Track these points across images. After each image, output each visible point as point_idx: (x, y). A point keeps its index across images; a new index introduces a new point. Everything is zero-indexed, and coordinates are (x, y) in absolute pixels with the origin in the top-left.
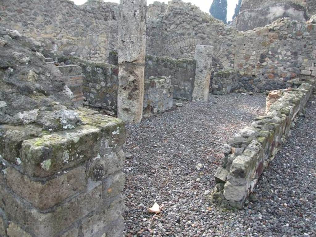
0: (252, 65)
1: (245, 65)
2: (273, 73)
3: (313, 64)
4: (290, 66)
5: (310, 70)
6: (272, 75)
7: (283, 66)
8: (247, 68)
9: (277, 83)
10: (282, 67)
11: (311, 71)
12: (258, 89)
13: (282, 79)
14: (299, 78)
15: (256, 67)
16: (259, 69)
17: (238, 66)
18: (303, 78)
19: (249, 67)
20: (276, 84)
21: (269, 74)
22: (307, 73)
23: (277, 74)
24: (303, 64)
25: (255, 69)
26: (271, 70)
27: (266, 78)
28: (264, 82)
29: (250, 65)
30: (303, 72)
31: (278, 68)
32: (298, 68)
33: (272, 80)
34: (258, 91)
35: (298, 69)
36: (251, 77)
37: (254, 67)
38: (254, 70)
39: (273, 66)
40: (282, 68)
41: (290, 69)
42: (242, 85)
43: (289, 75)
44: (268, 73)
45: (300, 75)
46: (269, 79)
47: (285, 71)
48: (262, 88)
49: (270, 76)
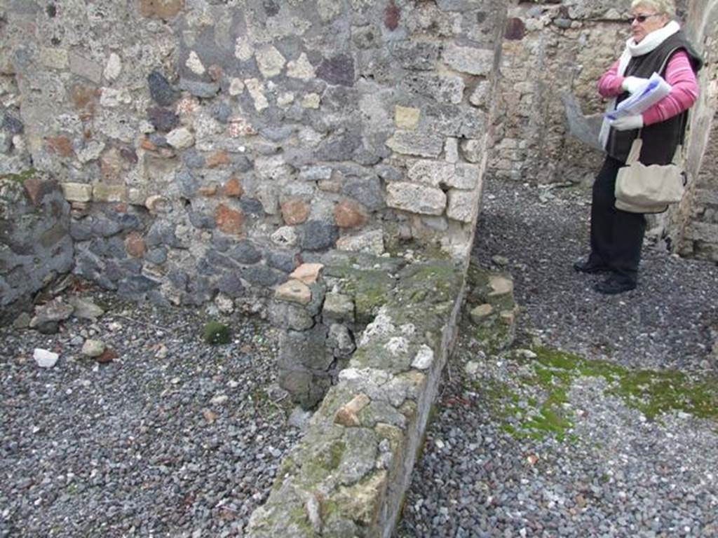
0: (118, 140)
1: (84, 146)
2: (236, 197)
3: (451, 144)
4: (321, 156)
5: (435, 182)
6: (235, 207)
7: (279, 150)
8: (99, 161)
9: (269, 256)
10: (279, 160)
11: (445, 188)
12: (176, 284)
13: (287, 232)
14: (379, 233)
15: (141, 154)
16: (162, 167)
17: (51, 149)
18: (405, 231)
19: (106, 160)
20: (263, 262)
21: (215, 202)
22: (422, 203)
23: (257, 206)
24: (390, 143)
25: (140, 166)
26: (219, 177)
27: (205, 226)
28: (198, 251)
29: (109, 143)
30: (397, 195)
31: (259, 163)
32: (372, 165)
33: (236, 238)
34: (177, 301)
35: (370, 175)
36: (127, 217)
37: (129, 155)
38: (137, 174)
39: (226, 151)
40: (275, 166)
41: (322, 170)
42: (96, 259)
43: (321, 209)
44: (209, 195)
45: (383, 214)
46: (220, 234)
47: (298, 188)
48: (194, 285)
49: (223, 209)
